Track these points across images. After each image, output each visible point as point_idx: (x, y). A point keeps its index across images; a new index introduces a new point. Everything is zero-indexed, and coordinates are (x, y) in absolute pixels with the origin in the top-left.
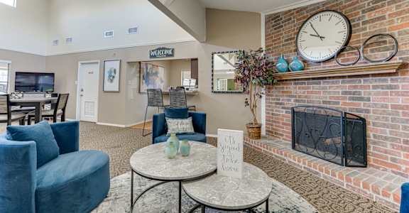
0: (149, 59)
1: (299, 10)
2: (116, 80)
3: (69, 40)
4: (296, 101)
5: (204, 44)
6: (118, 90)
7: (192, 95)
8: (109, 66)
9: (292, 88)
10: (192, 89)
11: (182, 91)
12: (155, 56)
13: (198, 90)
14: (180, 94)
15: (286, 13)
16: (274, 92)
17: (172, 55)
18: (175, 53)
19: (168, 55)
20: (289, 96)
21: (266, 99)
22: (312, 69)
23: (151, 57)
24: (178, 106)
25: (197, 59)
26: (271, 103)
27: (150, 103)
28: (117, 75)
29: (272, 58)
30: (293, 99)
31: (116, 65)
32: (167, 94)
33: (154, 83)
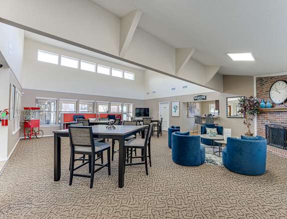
0: (194, 101)
1: (271, 78)
2: (178, 111)
3: (154, 92)
4: (270, 122)
5: (222, 93)
6: (178, 116)
7: (216, 119)
8: (174, 104)
9: (269, 116)
10: (216, 115)
11: (211, 117)
12: (197, 100)
13: (219, 116)
14: (210, 118)
15: (265, 78)
16: (261, 117)
17: (205, 99)
18: (207, 97)
19: (203, 99)
20: (268, 120)
21: (257, 121)
22: (277, 107)
23: (195, 100)
24: (209, 123)
25: (218, 101)
26: (260, 123)
27: (196, 122)
28: (178, 109)
29: (259, 100)
30: (269, 121)
31: (177, 104)
32: (204, 118)
33: (194, 112)
